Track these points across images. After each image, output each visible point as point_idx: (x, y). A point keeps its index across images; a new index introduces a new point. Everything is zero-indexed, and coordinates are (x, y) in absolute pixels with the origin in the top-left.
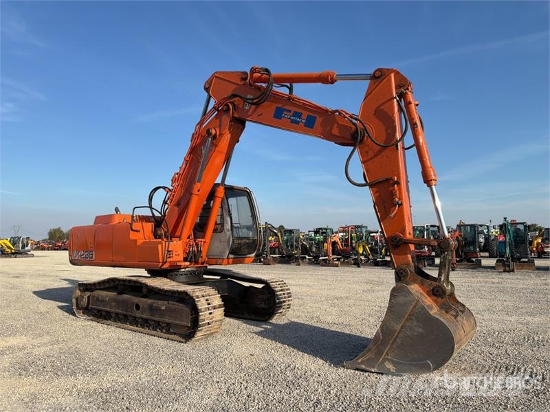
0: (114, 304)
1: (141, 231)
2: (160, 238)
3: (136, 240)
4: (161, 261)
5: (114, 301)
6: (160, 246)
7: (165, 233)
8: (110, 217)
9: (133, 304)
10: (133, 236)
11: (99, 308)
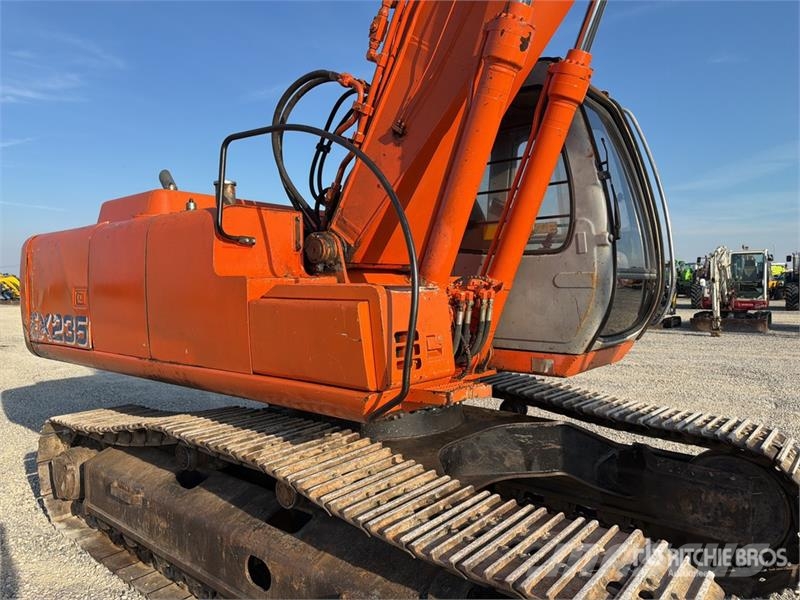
0: (164, 525)
1: (258, 240)
2: (329, 270)
3: (242, 281)
4: (372, 386)
5: (163, 515)
6: (363, 309)
7: (349, 251)
8: (142, 201)
9: (239, 549)
10: (225, 261)
11: (113, 520)
